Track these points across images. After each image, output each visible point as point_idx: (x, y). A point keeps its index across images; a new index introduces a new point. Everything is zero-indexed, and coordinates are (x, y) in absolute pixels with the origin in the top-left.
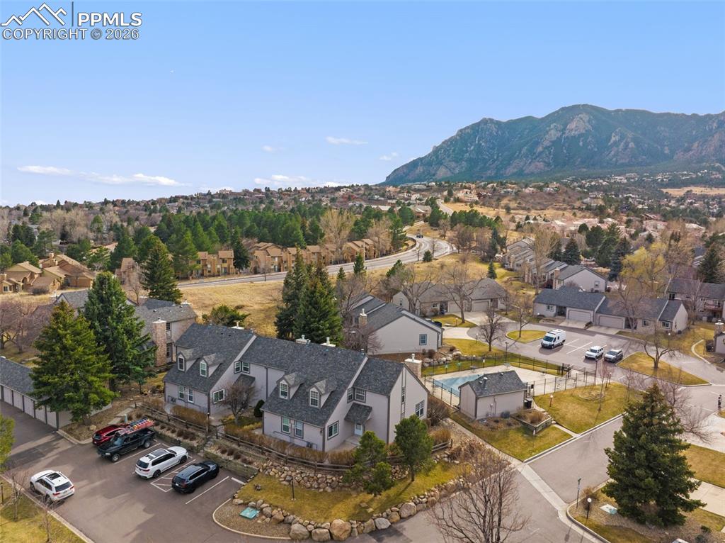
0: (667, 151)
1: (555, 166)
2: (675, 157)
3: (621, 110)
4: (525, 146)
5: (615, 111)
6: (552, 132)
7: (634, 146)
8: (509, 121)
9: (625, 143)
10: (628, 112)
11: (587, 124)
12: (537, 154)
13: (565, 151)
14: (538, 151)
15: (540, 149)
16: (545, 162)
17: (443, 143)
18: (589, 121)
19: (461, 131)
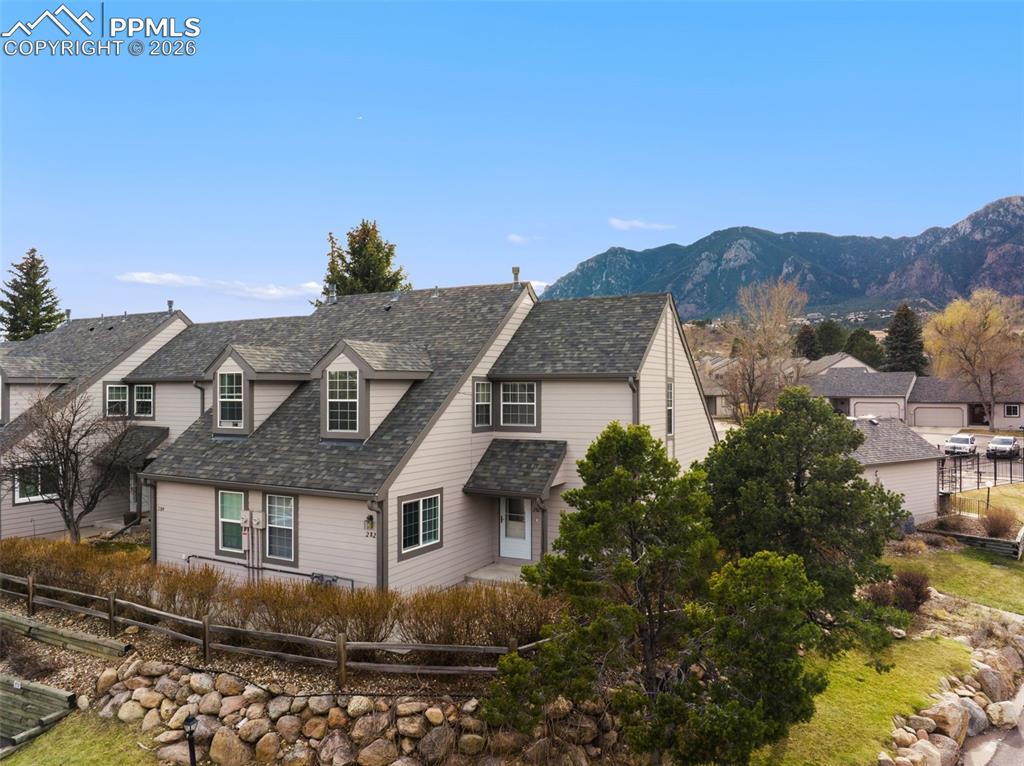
0: (856, 285)
1: (712, 309)
2: (868, 292)
3: (792, 233)
4: (669, 282)
5: (784, 235)
6: (705, 263)
7: (813, 279)
8: (645, 251)
9: (802, 275)
10: (802, 235)
11: (750, 253)
12: (686, 292)
13: (723, 288)
14: (687, 288)
15: (689, 286)
16: (696, 303)
17: (559, 281)
18: (752, 249)
19: (582, 264)
